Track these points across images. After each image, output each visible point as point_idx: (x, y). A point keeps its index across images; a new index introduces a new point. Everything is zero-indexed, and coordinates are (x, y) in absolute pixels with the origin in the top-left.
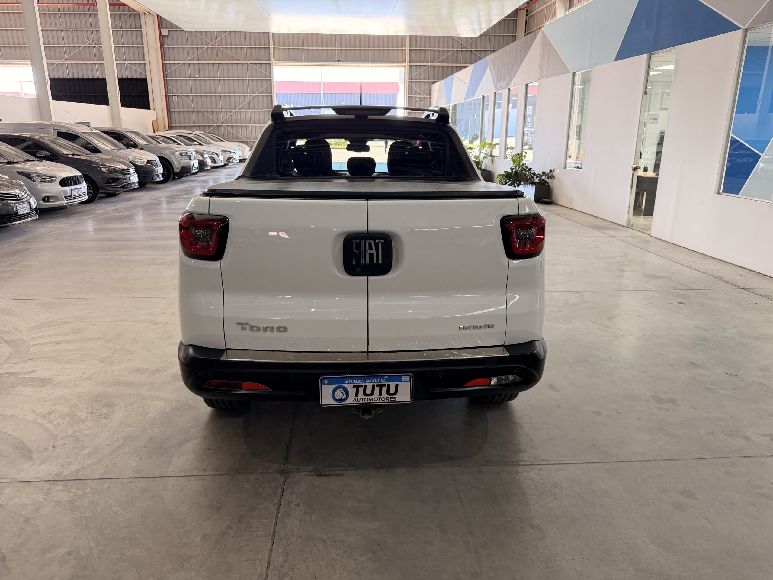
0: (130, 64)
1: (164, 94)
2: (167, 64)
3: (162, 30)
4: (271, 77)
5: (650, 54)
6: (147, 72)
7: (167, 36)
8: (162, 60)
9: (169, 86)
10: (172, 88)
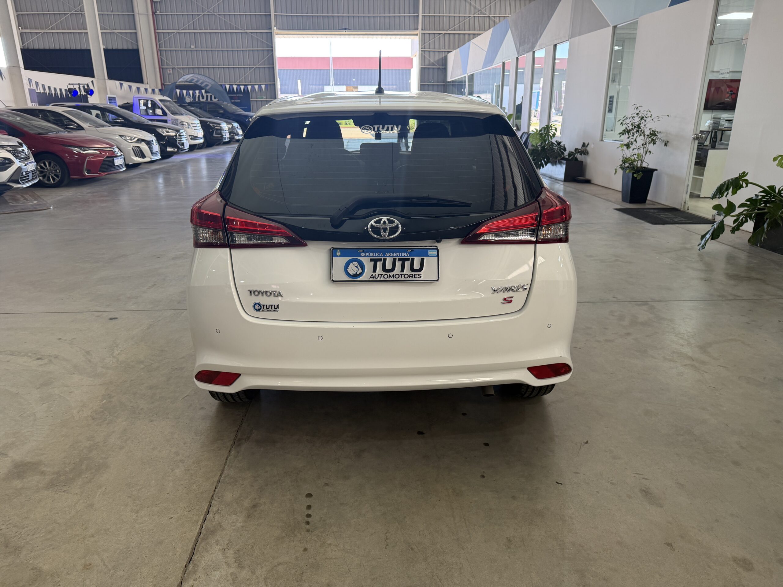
0: (121, 33)
1: (158, 66)
2: (160, 33)
4: (272, 47)
6: (139, 42)
7: (159, 2)
8: (155, 29)
9: (162, 58)
10: (166, 60)
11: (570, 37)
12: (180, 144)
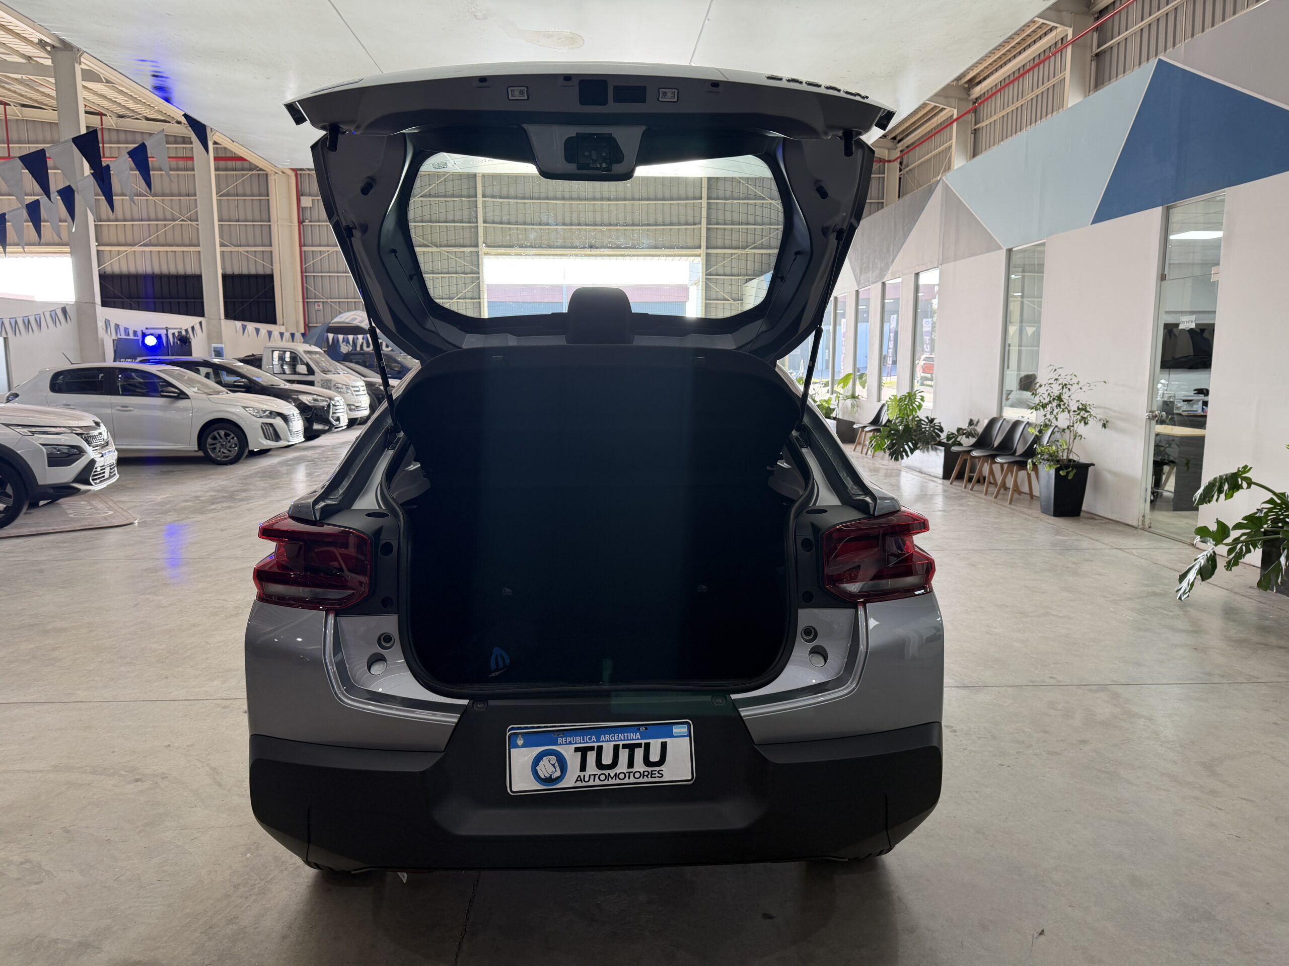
0: (247, 252)
1: (301, 299)
2: (307, 251)
3: (302, 198)
4: (478, 273)
5: (1168, 207)
6: (274, 264)
7: (310, 208)
8: (300, 246)
9: (308, 287)
10: (315, 290)
11: (940, 263)
12: (335, 418)
